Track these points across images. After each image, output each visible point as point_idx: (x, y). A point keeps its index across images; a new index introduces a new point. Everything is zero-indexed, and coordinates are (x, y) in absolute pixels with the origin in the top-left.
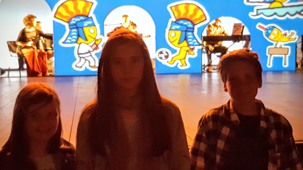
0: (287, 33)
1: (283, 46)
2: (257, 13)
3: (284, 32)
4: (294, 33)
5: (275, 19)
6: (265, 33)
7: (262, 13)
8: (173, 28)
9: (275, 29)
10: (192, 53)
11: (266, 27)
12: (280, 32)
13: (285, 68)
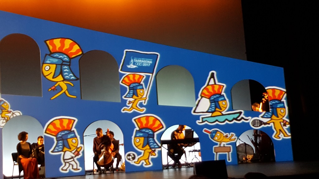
0: (228, 135)
1: (226, 146)
2: (202, 120)
3: (225, 134)
5: (217, 125)
6: (210, 135)
7: (206, 121)
9: (218, 132)
11: (210, 131)
12: (222, 134)
13: (230, 163)
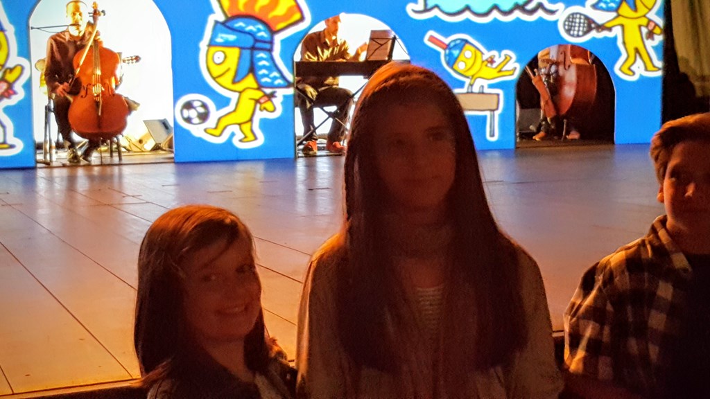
0: (494, 56)
1: (486, 90)
2: (425, 4)
3: (487, 54)
4: (511, 58)
5: (468, 21)
6: (446, 55)
7: (437, 6)
8: (219, 40)
9: (468, 46)
10: (269, 105)
11: (447, 41)
12: (479, 54)
13: (492, 143)
